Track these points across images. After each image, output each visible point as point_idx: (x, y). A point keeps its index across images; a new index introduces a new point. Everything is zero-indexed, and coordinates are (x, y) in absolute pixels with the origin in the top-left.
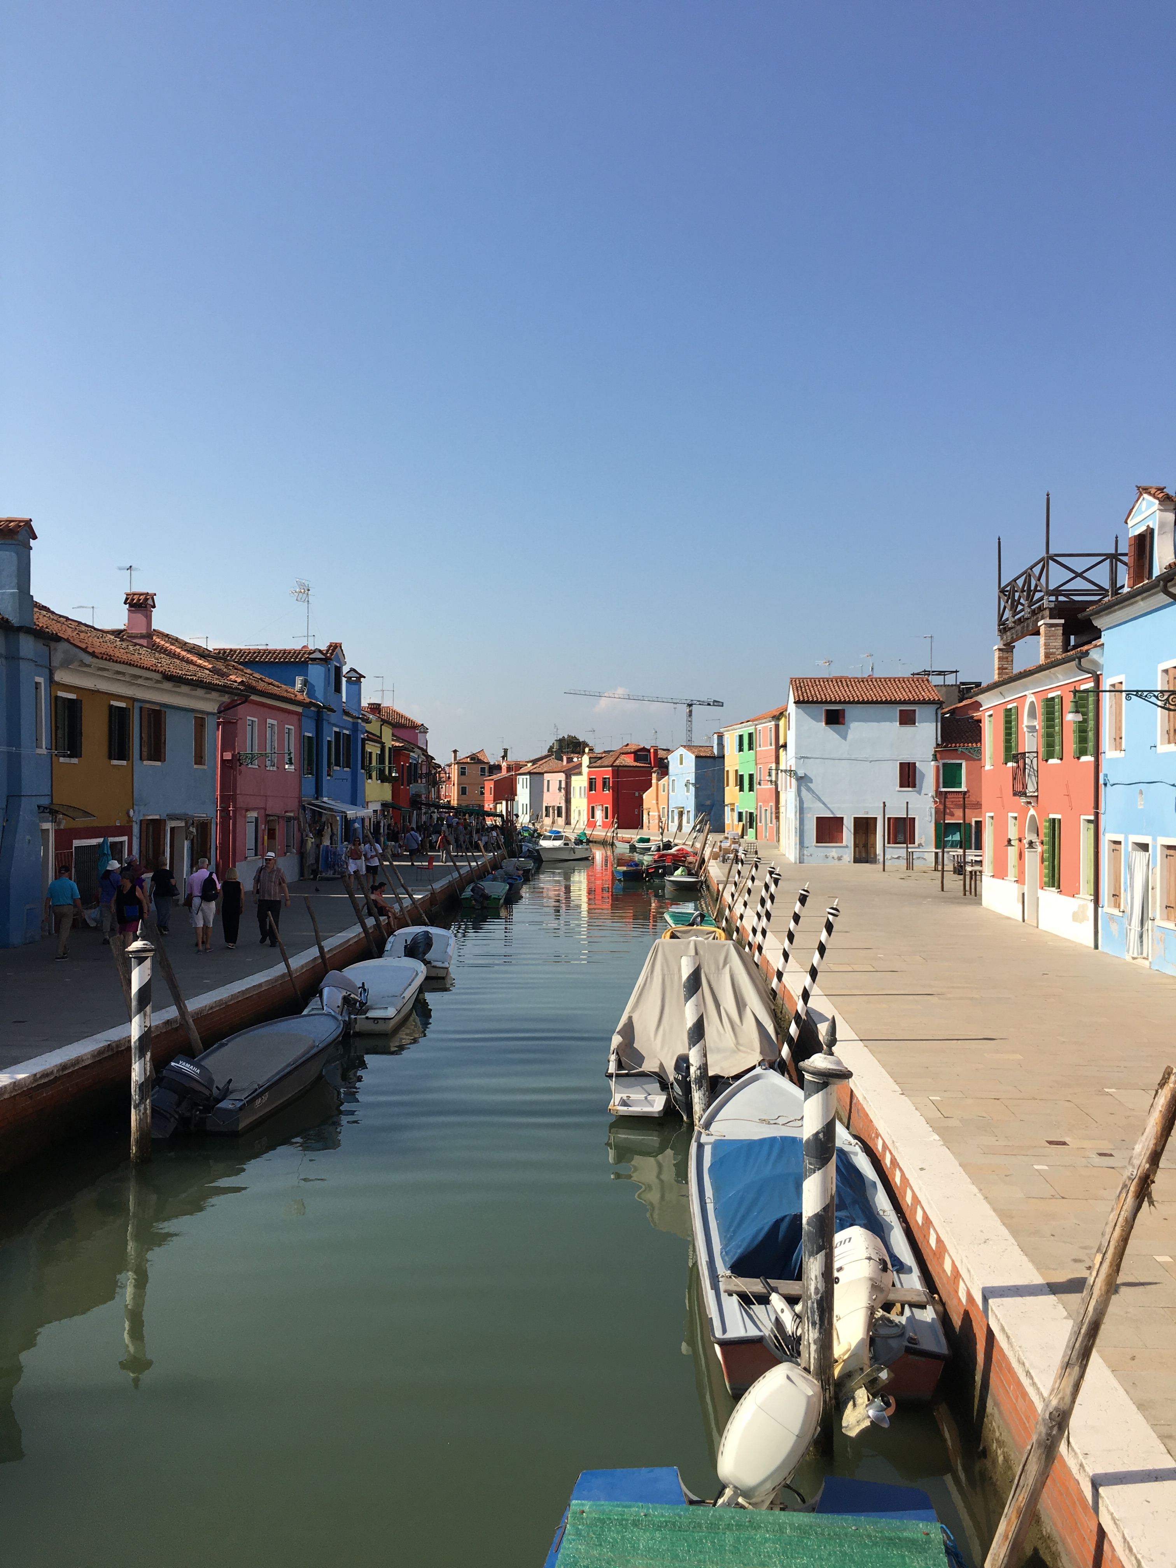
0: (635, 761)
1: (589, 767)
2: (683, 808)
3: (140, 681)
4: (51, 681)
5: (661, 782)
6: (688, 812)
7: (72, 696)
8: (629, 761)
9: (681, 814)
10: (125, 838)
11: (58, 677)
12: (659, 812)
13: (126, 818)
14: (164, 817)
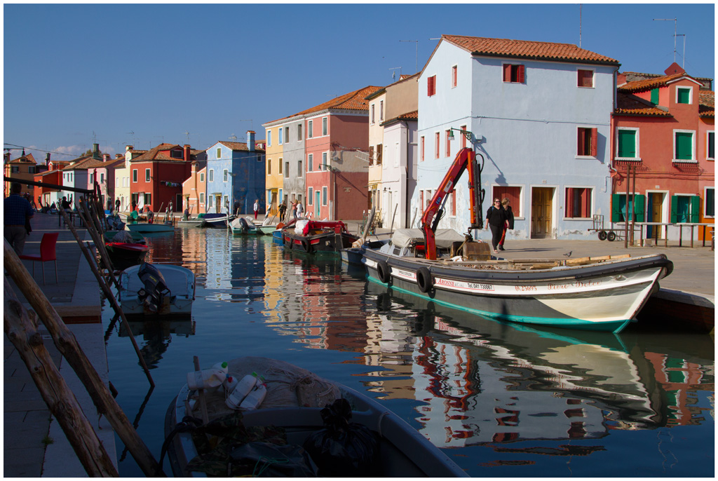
0: (171, 156)
1: (131, 161)
2: (221, 193)
5: (200, 173)
6: (226, 197)
8: (166, 156)
9: (219, 198)
12: (198, 197)
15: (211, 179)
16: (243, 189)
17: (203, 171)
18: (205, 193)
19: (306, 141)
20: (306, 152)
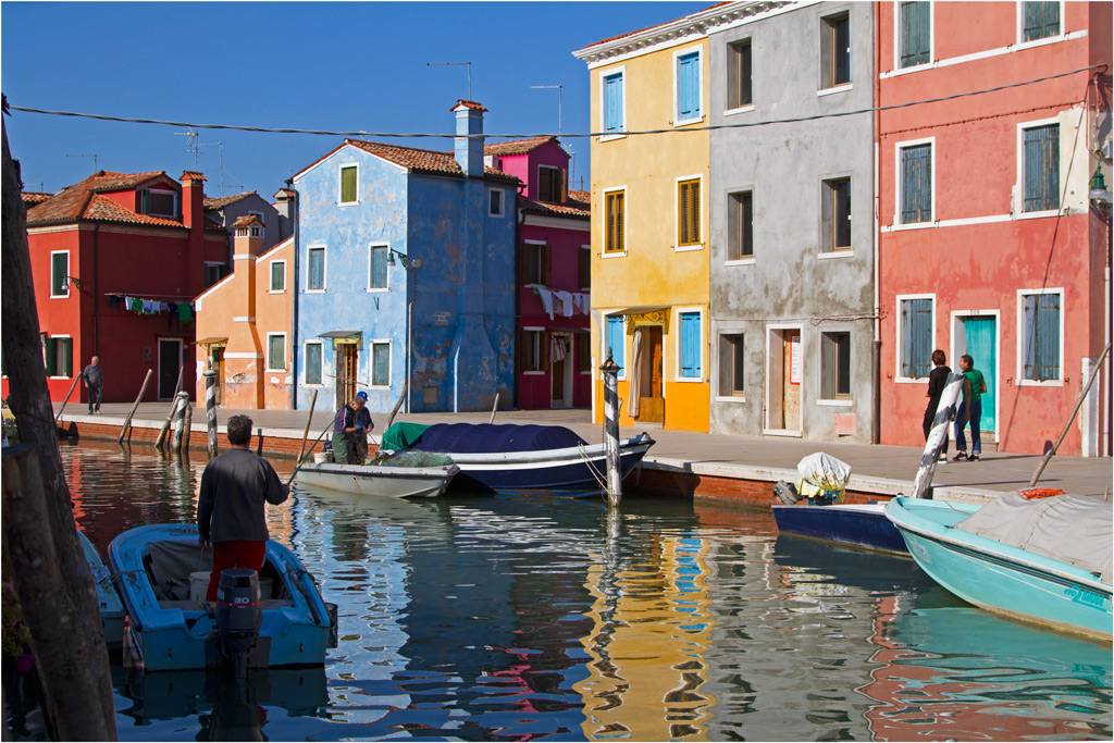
0: (139, 211)
2: (359, 334)
8: (122, 209)
9: (349, 353)
12: (260, 351)
15: (316, 281)
16: (442, 318)
17: (280, 255)
18: (288, 334)
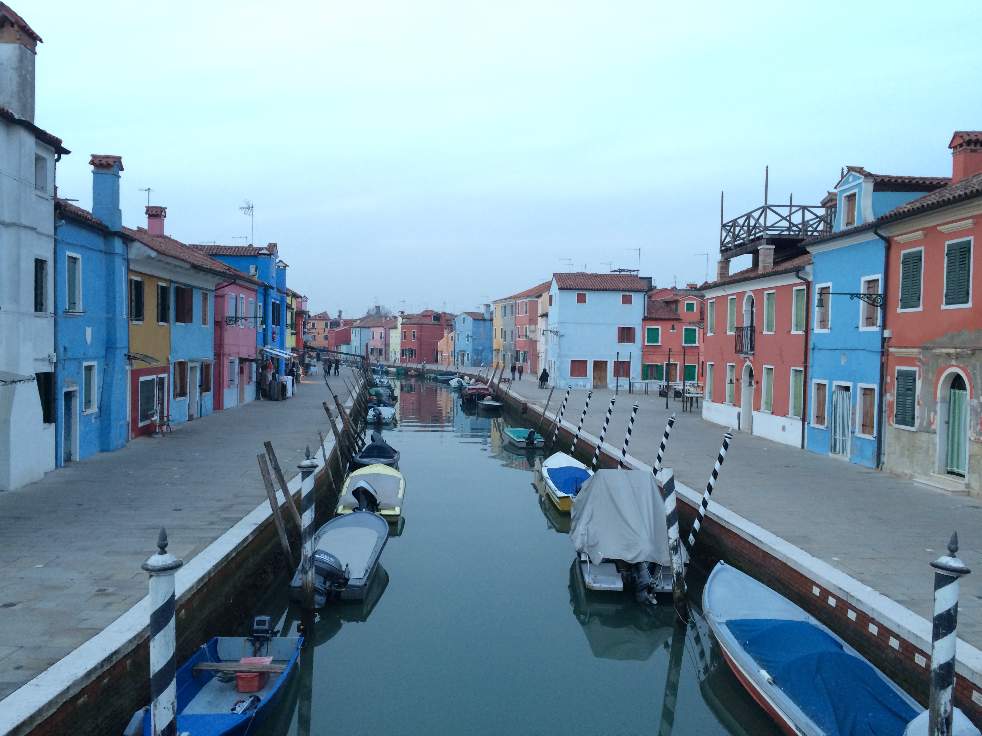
0: (432, 321)
1: (402, 324)
2: (465, 351)
3: (178, 269)
4: (129, 270)
5: (450, 335)
6: (468, 354)
7: (139, 279)
8: (427, 321)
9: (463, 355)
10: (166, 375)
11: (131, 267)
12: (448, 353)
13: (166, 361)
14: (186, 360)
15: (458, 340)
16: (480, 348)
17: (452, 334)
18: (453, 350)
19: (516, 317)
20: (516, 325)
